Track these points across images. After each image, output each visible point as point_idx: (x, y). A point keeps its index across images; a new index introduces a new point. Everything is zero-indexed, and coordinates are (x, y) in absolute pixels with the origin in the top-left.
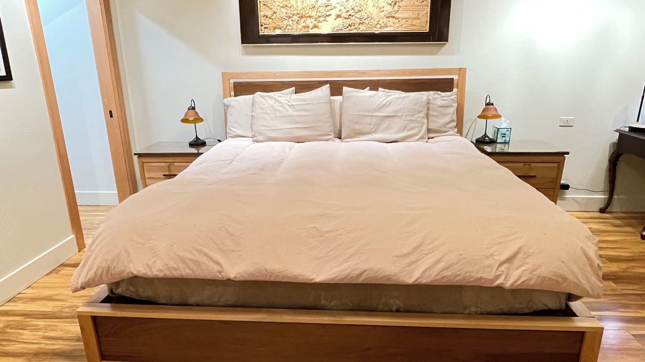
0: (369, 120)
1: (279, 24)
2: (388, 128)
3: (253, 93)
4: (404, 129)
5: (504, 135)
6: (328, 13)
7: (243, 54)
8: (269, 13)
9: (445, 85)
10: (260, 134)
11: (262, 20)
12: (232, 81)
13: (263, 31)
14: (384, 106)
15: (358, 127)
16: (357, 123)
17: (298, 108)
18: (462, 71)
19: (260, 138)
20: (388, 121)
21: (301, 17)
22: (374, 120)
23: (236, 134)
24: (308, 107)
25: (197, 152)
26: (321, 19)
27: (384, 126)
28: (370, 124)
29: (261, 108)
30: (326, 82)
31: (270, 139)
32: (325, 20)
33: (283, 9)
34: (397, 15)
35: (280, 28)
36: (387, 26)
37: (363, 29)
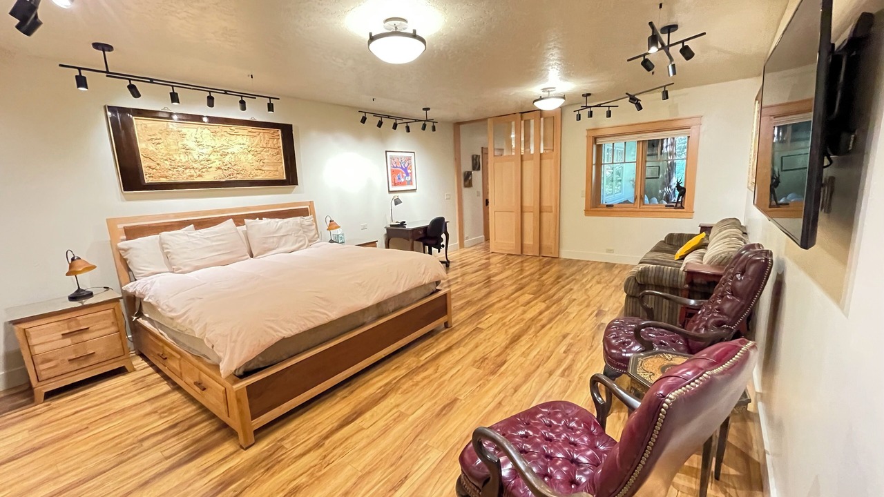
0: (271, 240)
1: (165, 173)
2: (286, 243)
3: (158, 233)
4: (296, 242)
5: (341, 238)
6: (210, 166)
7: (122, 201)
8: (153, 164)
9: (303, 212)
10: (185, 266)
11: (145, 170)
12: (121, 226)
13: (148, 180)
14: (278, 229)
15: (266, 246)
16: (264, 243)
17: (215, 239)
18: (311, 203)
19: (187, 269)
20: (284, 239)
21: (186, 169)
22: (275, 239)
23: (150, 272)
24: (222, 237)
25: (81, 305)
26: (204, 170)
27: (283, 242)
28: (273, 242)
29: (177, 244)
30: (228, 218)
31: (197, 268)
32: (207, 171)
33: (166, 162)
34: (263, 169)
35: (166, 177)
36: (257, 176)
37: (239, 178)
